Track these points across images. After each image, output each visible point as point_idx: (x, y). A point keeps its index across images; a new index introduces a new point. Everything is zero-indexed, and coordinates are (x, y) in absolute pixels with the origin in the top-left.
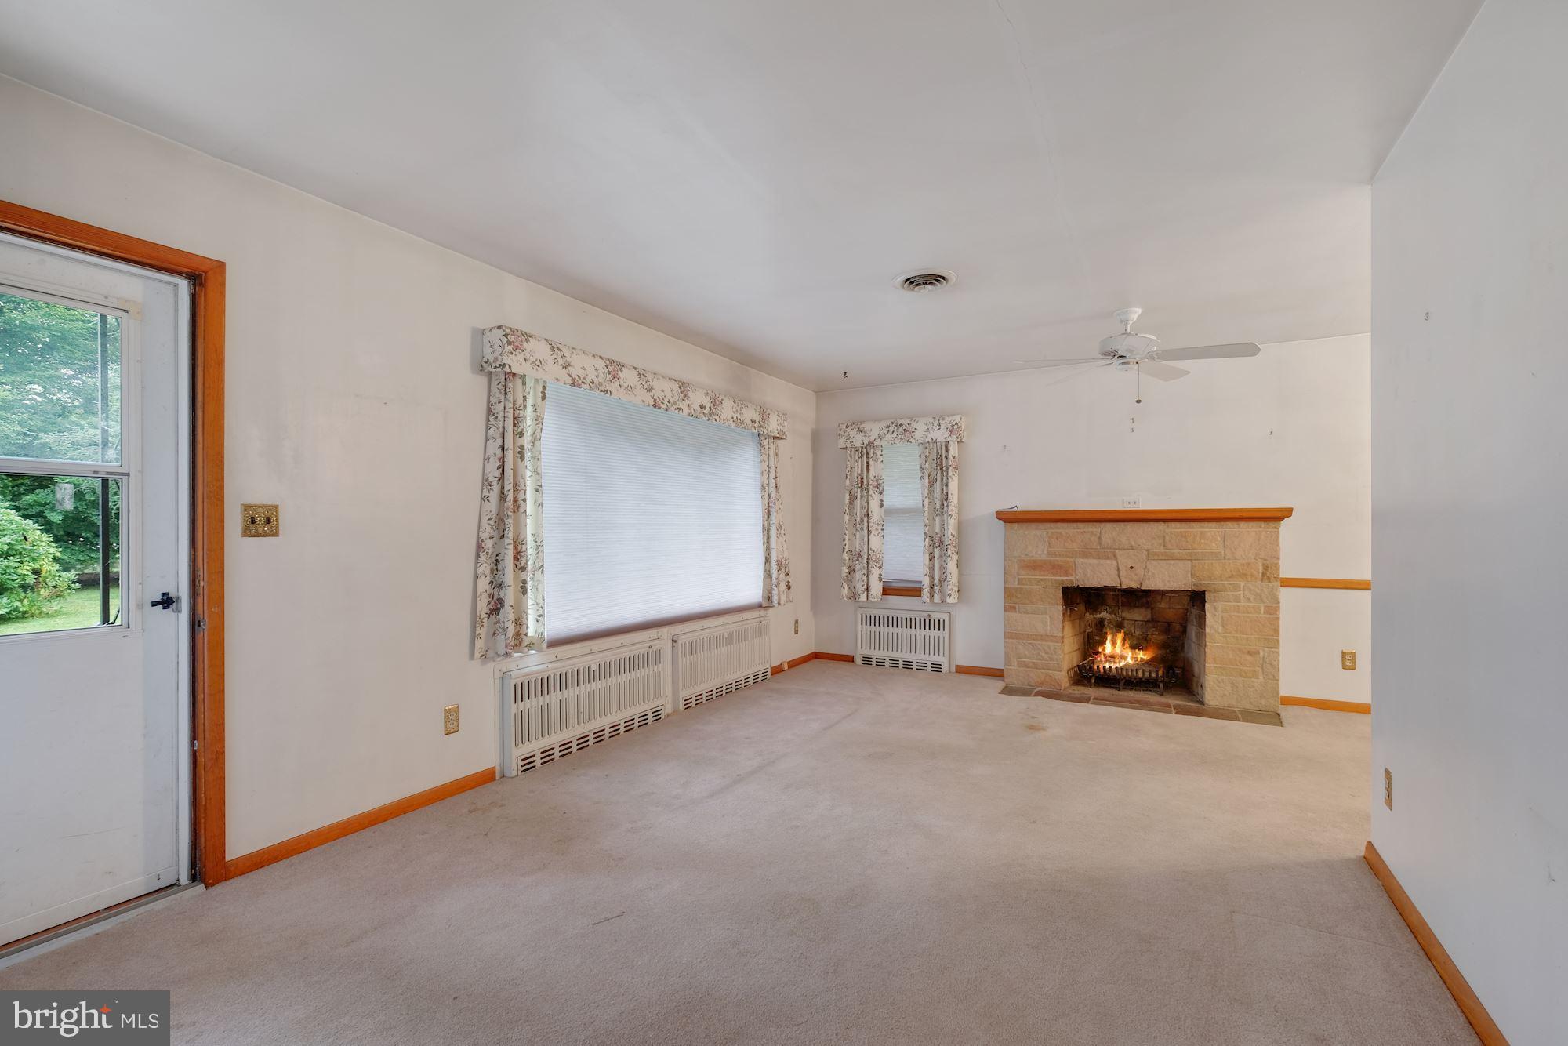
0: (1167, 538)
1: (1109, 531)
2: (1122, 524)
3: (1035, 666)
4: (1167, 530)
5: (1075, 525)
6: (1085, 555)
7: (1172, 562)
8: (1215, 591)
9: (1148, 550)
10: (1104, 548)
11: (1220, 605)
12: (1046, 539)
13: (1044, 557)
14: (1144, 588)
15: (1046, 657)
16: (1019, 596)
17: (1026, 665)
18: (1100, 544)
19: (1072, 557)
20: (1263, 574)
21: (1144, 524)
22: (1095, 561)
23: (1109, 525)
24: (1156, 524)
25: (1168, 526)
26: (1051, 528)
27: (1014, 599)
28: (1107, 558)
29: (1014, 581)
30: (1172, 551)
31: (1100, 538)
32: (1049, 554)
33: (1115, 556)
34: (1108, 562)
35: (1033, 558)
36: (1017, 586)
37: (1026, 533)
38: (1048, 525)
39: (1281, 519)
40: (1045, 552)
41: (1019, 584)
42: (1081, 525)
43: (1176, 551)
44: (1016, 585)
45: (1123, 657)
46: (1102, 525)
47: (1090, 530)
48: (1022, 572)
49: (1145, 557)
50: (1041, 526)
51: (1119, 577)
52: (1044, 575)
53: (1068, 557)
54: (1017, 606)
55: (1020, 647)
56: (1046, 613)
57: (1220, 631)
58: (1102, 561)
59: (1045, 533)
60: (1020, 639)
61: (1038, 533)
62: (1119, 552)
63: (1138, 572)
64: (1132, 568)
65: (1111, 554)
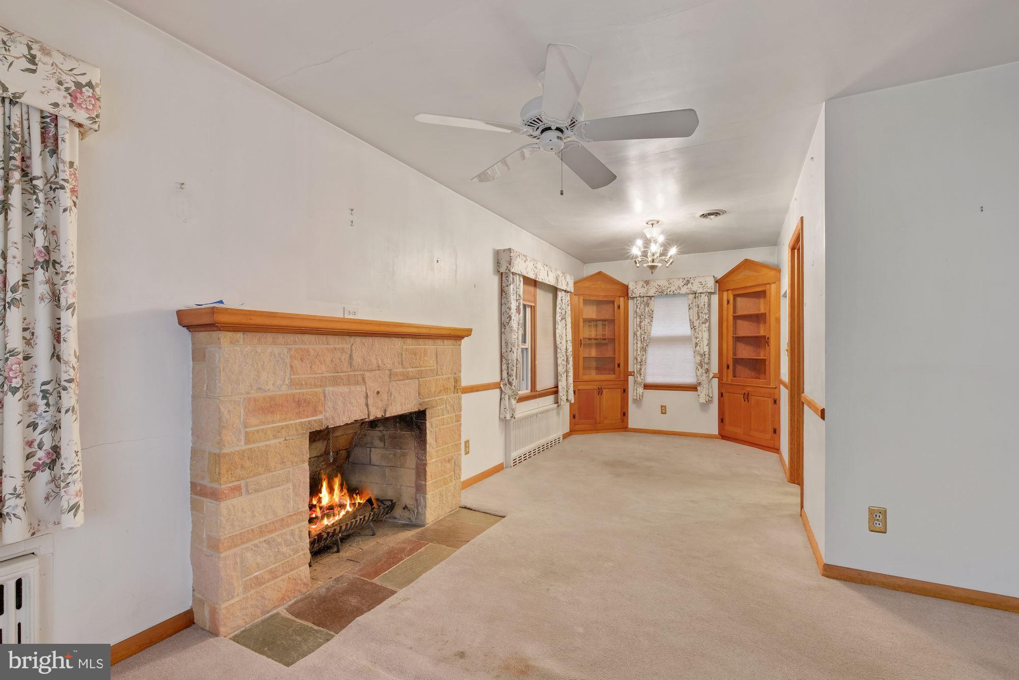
0: (404, 356)
1: (360, 347)
2: (370, 339)
3: (274, 574)
4: (405, 347)
5: (323, 338)
6: (335, 382)
7: (407, 381)
8: (433, 407)
9: (390, 370)
10: (354, 370)
11: (436, 424)
12: (288, 360)
13: (285, 390)
14: (388, 415)
15: (288, 551)
16: (247, 464)
17: (259, 582)
18: (351, 364)
19: (321, 386)
20: (455, 387)
21: (388, 339)
22: (345, 389)
23: (358, 340)
24: (395, 339)
25: (404, 342)
26: (295, 343)
27: (239, 472)
28: (357, 383)
29: (239, 440)
30: (407, 370)
31: (351, 357)
32: (293, 383)
33: (364, 379)
34: (358, 388)
35: (269, 394)
36: (244, 447)
37: (259, 349)
38: (291, 338)
39: (462, 337)
40: (287, 382)
41: (248, 442)
42: (331, 339)
43: (410, 370)
44: (242, 446)
45: (342, 506)
46: (352, 339)
47: (340, 346)
48: (253, 421)
49: (387, 379)
50: (281, 338)
51: (367, 405)
52: (285, 420)
53: (316, 386)
54: (243, 483)
55: (249, 555)
56: (288, 481)
57: (434, 446)
58: (353, 388)
59: (285, 351)
60: (249, 540)
61: (276, 350)
62: (367, 374)
63: (385, 396)
64: (378, 393)
65: (360, 379)
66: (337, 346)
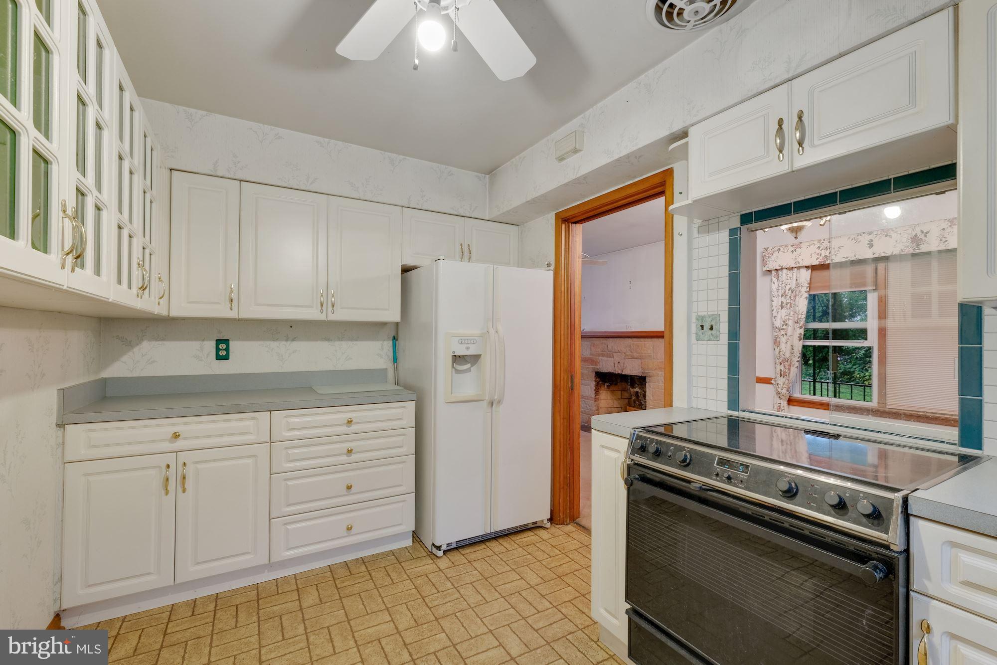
0: (632, 347)
1: (612, 344)
2: (615, 339)
4: (632, 343)
5: (599, 339)
6: (603, 355)
7: (633, 360)
8: (650, 377)
9: (625, 353)
10: (609, 352)
11: (651, 384)
12: (590, 347)
13: (589, 356)
14: (624, 373)
15: (589, 408)
19: (598, 356)
21: (622, 339)
22: (606, 359)
23: (611, 339)
24: (628, 339)
25: (632, 340)
26: (592, 340)
28: (610, 357)
30: (633, 354)
31: (608, 346)
32: (591, 354)
33: (613, 356)
34: (611, 359)
35: (585, 356)
40: (589, 353)
42: (601, 339)
43: (635, 354)
49: (624, 357)
51: (615, 367)
52: (589, 365)
53: (596, 356)
56: (589, 385)
57: (652, 399)
58: (609, 359)
59: (589, 343)
61: (586, 343)
62: (614, 354)
63: (622, 365)
64: (619, 362)
65: (611, 355)
66: (603, 342)
